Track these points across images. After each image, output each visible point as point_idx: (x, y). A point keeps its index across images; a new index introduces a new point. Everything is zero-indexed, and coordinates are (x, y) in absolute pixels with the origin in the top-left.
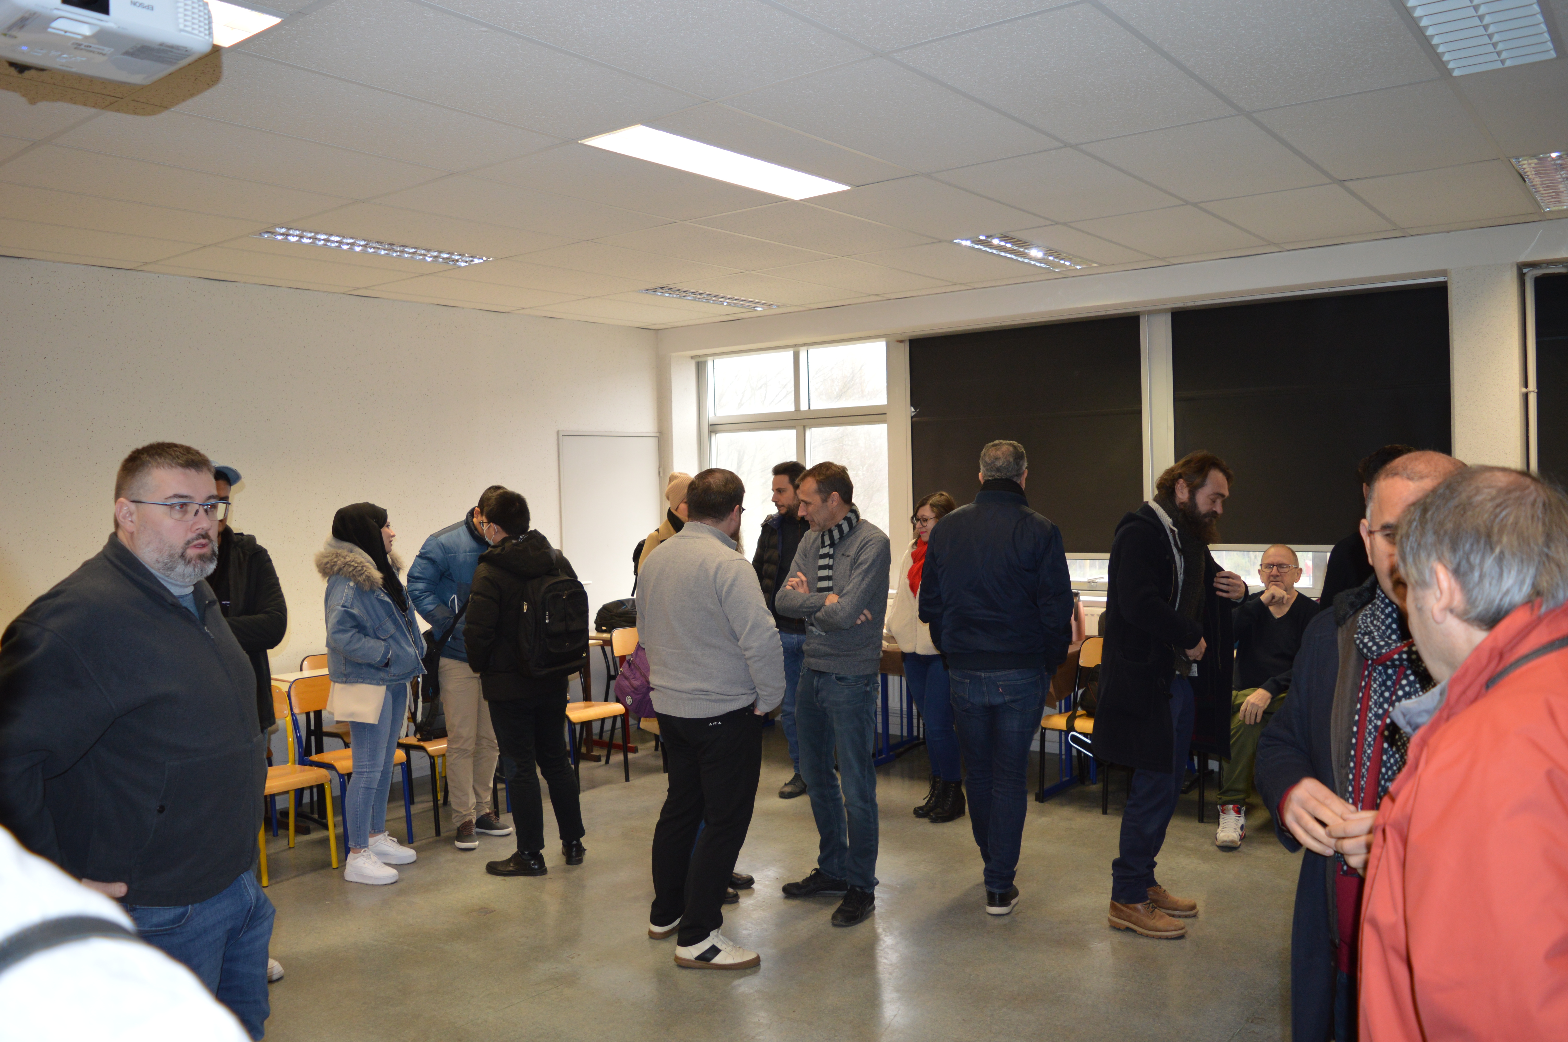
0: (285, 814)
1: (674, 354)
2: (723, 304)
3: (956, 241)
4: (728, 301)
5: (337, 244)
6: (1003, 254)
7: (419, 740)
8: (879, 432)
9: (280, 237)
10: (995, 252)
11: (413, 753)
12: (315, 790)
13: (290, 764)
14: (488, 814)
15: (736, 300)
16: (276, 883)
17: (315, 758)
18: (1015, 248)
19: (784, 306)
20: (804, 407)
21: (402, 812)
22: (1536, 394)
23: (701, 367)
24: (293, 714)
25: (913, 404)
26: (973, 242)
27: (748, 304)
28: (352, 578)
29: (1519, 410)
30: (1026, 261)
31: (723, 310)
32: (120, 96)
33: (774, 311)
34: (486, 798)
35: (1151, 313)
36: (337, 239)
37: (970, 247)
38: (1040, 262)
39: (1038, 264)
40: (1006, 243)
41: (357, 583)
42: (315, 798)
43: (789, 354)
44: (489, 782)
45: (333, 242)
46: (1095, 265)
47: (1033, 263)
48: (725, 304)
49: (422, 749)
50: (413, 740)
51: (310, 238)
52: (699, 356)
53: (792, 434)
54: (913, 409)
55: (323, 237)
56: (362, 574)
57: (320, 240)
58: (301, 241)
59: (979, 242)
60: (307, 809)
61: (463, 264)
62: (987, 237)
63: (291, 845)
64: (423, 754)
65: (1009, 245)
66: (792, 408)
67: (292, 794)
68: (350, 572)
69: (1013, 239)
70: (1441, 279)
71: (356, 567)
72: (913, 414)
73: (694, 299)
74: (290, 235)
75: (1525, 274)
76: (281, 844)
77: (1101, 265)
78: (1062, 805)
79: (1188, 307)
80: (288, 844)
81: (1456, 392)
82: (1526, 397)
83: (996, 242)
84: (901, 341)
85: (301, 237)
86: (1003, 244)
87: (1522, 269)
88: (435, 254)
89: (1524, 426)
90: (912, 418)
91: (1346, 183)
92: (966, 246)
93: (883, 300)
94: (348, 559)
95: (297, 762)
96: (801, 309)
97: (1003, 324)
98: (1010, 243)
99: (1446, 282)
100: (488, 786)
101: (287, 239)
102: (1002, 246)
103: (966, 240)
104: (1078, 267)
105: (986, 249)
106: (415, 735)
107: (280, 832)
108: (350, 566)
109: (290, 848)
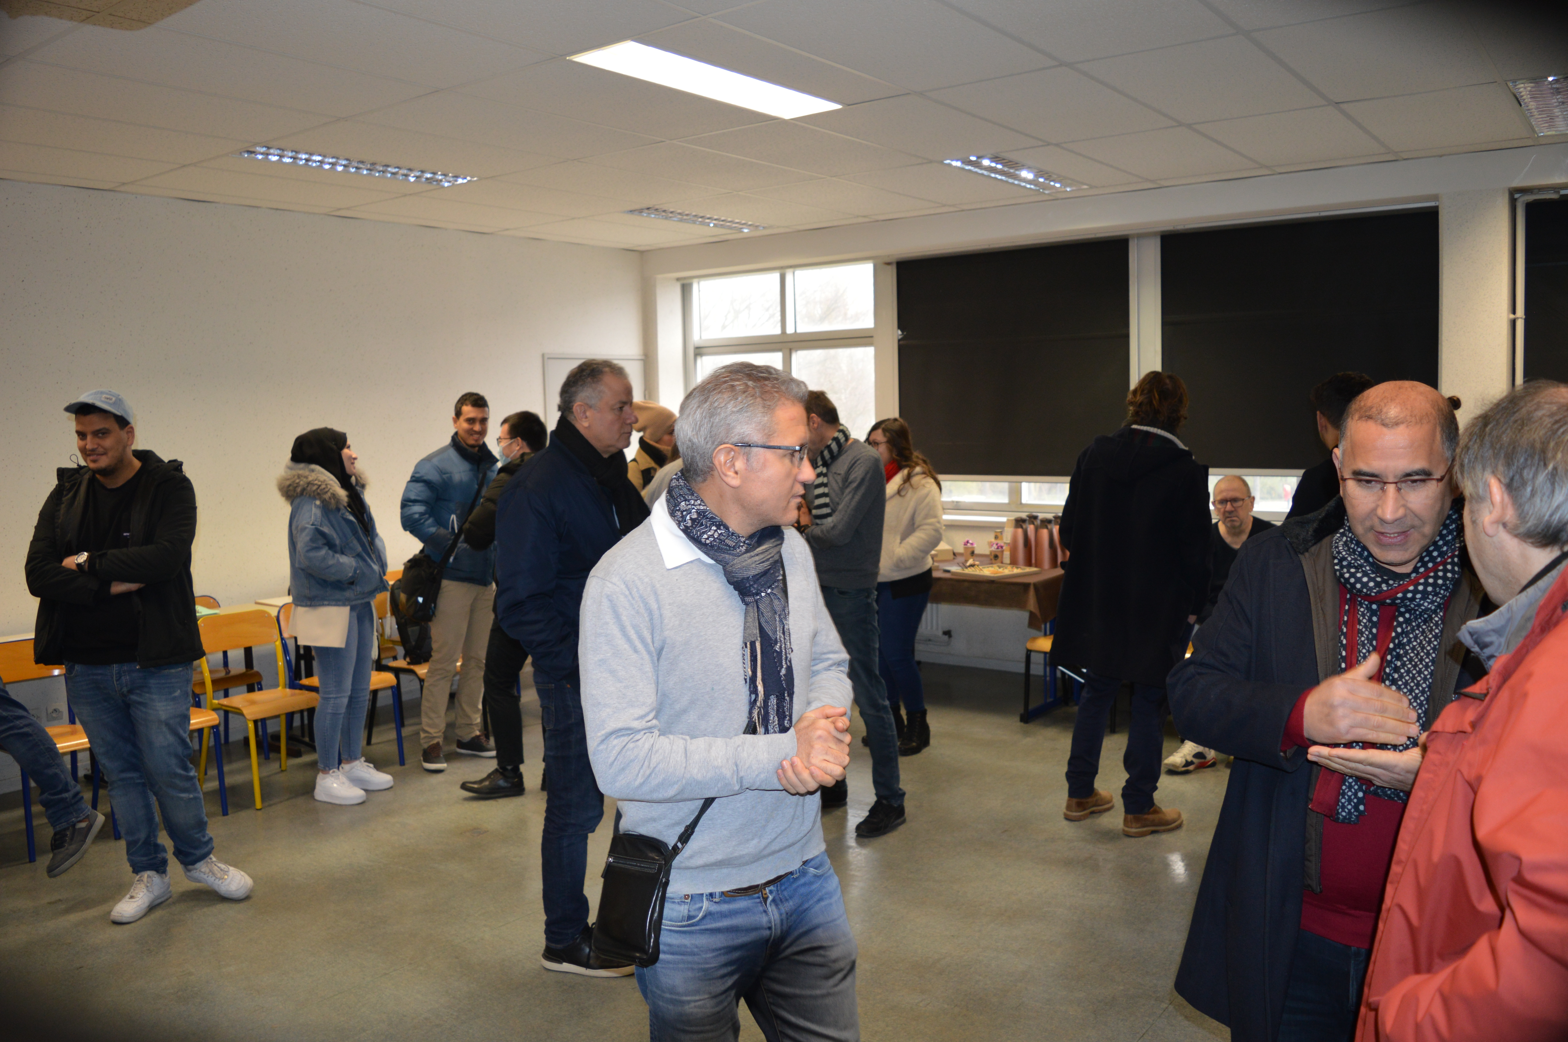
0: (276, 737)
1: (659, 276)
2: (708, 225)
3: (948, 161)
4: (714, 222)
5: (318, 164)
6: (993, 175)
7: (409, 664)
8: (865, 356)
9: (260, 157)
10: (985, 173)
11: (402, 677)
12: (306, 714)
13: (280, 688)
14: (477, 737)
15: (723, 221)
16: (270, 806)
17: (305, 681)
18: (1006, 169)
19: (771, 227)
20: (790, 330)
21: (393, 735)
22: (1523, 321)
23: (686, 290)
24: (282, 639)
25: (900, 327)
26: (963, 163)
27: (734, 225)
28: (317, 497)
29: (1506, 336)
30: (1016, 182)
31: (710, 231)
32: (97, 10)
33: (761, 232)
34: (476, 720)
35: (1141, 236)
36: (319, 158)
37: (959, 168)
38: (1030, 184)
39: (1028, 186)
40: (997, 164)
41: (323, 501)
42: (306, 722)
43: (775, 276)
44: (478, 703)
45: (315, 161)
46: (1085, 187)
47: (1023, 184)
48: (712, 225)
49: (412, 672)
50: (401, 663)
51: (291, 158)
52: (685, 278)
53: (778, 356)
54: (900, 332)
55: (304, 156)
56: (326, 492)
57: (301, 159)
58: (282, 161)
59: (970, 163)
60: (298, 733)
61: (446, 184)
62: (978, 158)
63: (283, 768)
64: (412, 677)
65: (999, 166)
66: (778, 331)
67: (283, 718)
68: (314, 491)
69: (1004, 159)
70: (1432, 204)
71: (320, 486)
72: (900, 337)
73: (681, 220)
74: (270, 154)
75: (1516, 200)
76: (274, 766)
77: (1091, 187)
78: (1046, 725)
79: (1178, 230)
80: (280, 767)
81: (1444, 318)
82: (1513, 323)
83: (986, 162)
84: (889, 264)
85: (281, 156)
86: (993, 165)
87: (1514, 194)
88: (418, 174)
89: (1510, 352)
90: (899, 341)
91: (1342, 105)
92: (956, 167)
93: (871, 222)
94: (310, 479)
95: (288, 686)
96: (787, 230)
97: (992, 246)
98: (1001, 164)
99: (1437, 208)
100: (477, 707)
101: (267, 158)
102: (992, 167)
103: (957, 160)
104: (1068, 189)
105: (976, 170)
106: (405, 658)
107: (272, 755)
108: (314, 485)
109: (282, 771)
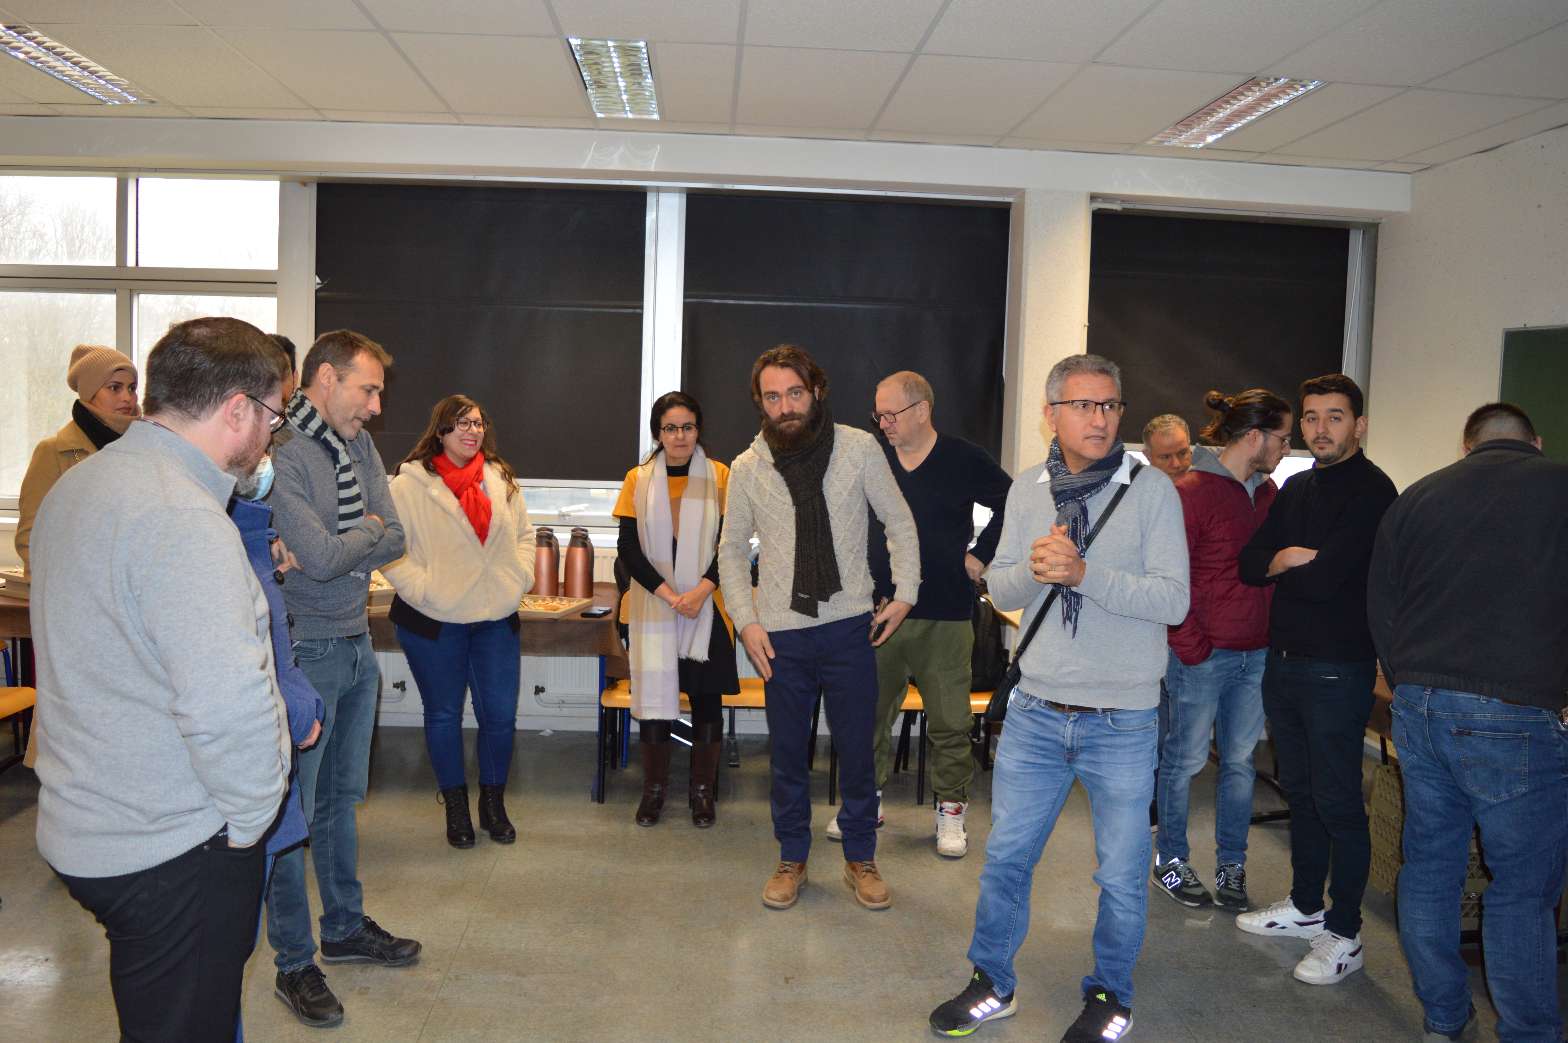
20: (131, 262)
22: (1087, 328)
25: (318, 273)
35: (663, 191)
43: (110, 182)
53: (109, 300)
54: (318, 280)
66: (112, 262)
72: (318, 286)
84: (305, 184)
90: (317, 291)
